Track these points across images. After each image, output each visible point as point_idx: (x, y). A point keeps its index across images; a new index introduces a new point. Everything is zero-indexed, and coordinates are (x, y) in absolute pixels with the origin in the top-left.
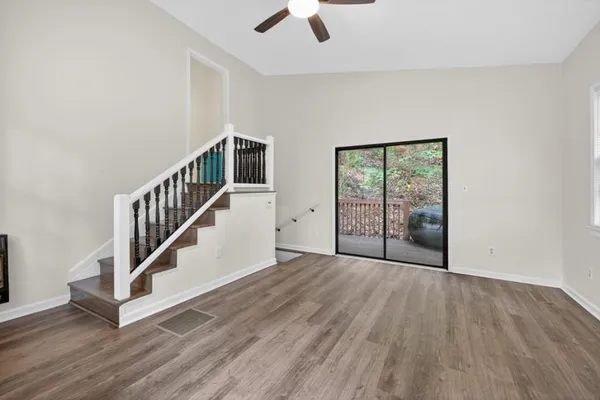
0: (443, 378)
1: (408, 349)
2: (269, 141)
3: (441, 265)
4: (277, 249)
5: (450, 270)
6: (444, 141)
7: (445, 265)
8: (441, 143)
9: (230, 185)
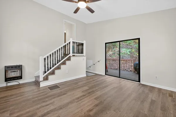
0: (108, 113)
1: (104, 103)
2: (84, 42)
3: (138, 81)
4: (86, 72)
5: (141, 83)
6: (139, 39)
7: (139, 81)
8: (138, 40)
9: (71, 54)
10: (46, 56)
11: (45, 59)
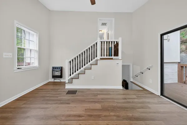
9: (99, 57)
10: (71, 60)
11: (70, 62)
